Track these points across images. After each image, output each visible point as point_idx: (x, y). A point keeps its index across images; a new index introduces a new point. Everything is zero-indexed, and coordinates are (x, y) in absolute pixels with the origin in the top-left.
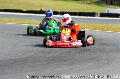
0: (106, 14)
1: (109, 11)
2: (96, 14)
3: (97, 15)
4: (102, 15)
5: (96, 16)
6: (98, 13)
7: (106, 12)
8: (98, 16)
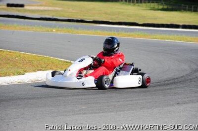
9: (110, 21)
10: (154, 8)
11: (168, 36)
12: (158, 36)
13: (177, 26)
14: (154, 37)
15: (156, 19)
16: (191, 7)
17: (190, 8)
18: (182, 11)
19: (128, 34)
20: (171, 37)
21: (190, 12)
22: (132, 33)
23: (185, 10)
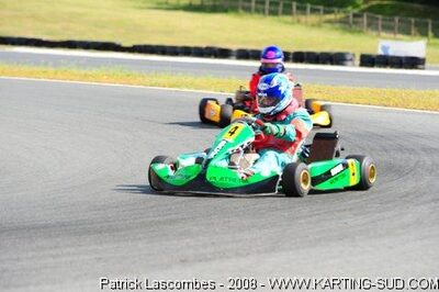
0: (380, 57)
1: (388, 48)
2: (348, 57)
3: (351, 60)
4: (368, 61)
5: (349, 63)
6: (354, 55)
7: (380, 52)
8: (354, 65)
9: (45, 38)
10: (166, 3)
11: (189, 79)
12: (163, 79)
13: (224, 53)
14: (155, 80)
15: (168, 33)
16: (263, 3)
17: (260, 6)
18: (241, 11)
19: (83, 72)
20: (198, 81)
21: (261, 16)
22: (94, 71)
23: (247, 10)
